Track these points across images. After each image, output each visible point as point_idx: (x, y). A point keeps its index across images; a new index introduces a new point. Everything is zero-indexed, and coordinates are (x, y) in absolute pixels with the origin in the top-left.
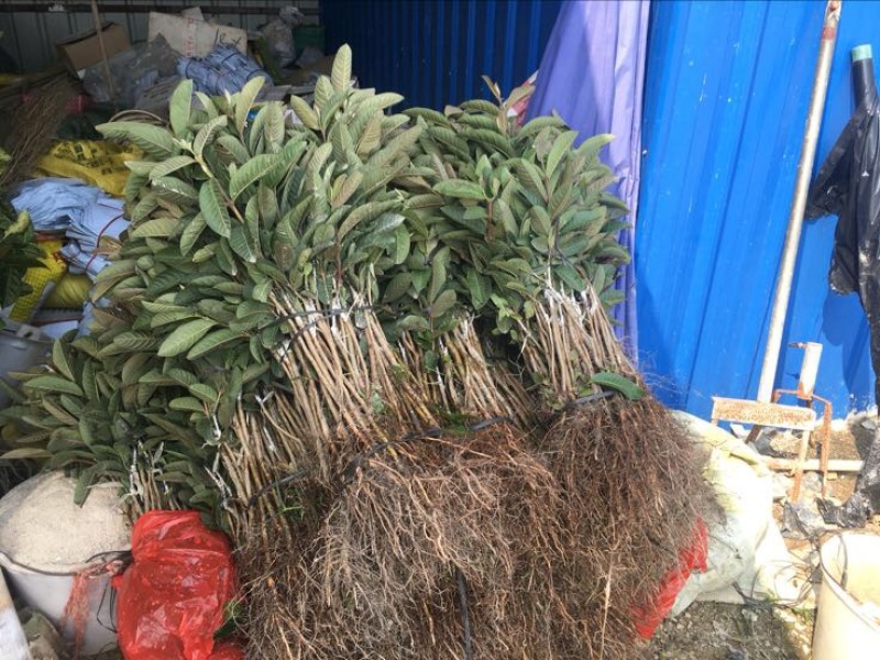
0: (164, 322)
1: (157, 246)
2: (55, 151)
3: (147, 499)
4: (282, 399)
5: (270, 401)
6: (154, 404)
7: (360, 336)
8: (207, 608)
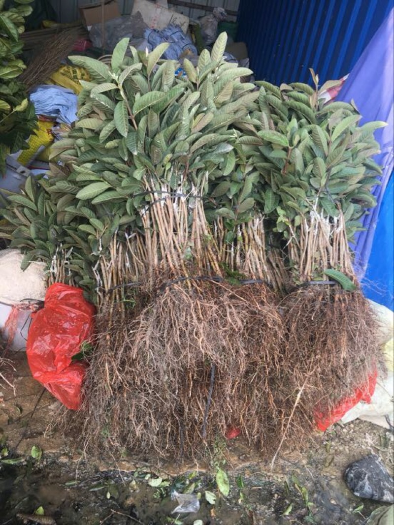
0: (84, 180)
1: (88, 134)
2: (62, 71)
3: (58, 276)
4: (140, 239)
5: (133, 238)
6: (73, 225)
7: (190, 213)
8: (72, 342)
